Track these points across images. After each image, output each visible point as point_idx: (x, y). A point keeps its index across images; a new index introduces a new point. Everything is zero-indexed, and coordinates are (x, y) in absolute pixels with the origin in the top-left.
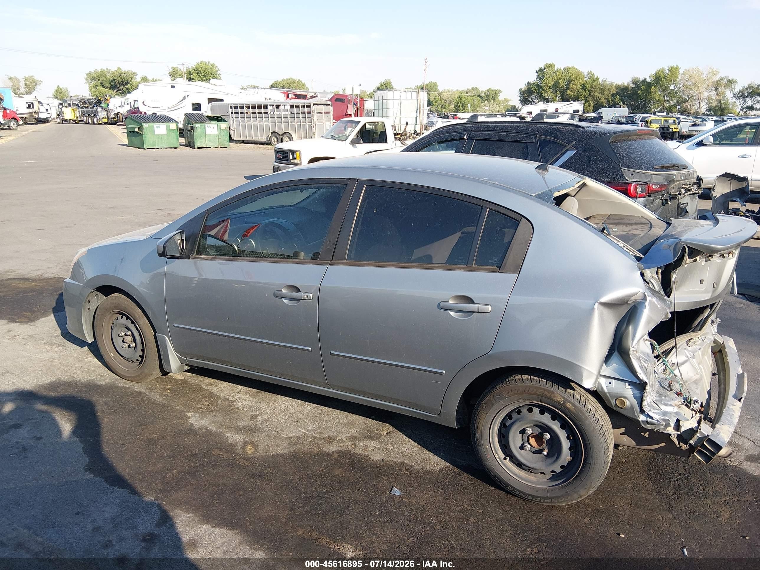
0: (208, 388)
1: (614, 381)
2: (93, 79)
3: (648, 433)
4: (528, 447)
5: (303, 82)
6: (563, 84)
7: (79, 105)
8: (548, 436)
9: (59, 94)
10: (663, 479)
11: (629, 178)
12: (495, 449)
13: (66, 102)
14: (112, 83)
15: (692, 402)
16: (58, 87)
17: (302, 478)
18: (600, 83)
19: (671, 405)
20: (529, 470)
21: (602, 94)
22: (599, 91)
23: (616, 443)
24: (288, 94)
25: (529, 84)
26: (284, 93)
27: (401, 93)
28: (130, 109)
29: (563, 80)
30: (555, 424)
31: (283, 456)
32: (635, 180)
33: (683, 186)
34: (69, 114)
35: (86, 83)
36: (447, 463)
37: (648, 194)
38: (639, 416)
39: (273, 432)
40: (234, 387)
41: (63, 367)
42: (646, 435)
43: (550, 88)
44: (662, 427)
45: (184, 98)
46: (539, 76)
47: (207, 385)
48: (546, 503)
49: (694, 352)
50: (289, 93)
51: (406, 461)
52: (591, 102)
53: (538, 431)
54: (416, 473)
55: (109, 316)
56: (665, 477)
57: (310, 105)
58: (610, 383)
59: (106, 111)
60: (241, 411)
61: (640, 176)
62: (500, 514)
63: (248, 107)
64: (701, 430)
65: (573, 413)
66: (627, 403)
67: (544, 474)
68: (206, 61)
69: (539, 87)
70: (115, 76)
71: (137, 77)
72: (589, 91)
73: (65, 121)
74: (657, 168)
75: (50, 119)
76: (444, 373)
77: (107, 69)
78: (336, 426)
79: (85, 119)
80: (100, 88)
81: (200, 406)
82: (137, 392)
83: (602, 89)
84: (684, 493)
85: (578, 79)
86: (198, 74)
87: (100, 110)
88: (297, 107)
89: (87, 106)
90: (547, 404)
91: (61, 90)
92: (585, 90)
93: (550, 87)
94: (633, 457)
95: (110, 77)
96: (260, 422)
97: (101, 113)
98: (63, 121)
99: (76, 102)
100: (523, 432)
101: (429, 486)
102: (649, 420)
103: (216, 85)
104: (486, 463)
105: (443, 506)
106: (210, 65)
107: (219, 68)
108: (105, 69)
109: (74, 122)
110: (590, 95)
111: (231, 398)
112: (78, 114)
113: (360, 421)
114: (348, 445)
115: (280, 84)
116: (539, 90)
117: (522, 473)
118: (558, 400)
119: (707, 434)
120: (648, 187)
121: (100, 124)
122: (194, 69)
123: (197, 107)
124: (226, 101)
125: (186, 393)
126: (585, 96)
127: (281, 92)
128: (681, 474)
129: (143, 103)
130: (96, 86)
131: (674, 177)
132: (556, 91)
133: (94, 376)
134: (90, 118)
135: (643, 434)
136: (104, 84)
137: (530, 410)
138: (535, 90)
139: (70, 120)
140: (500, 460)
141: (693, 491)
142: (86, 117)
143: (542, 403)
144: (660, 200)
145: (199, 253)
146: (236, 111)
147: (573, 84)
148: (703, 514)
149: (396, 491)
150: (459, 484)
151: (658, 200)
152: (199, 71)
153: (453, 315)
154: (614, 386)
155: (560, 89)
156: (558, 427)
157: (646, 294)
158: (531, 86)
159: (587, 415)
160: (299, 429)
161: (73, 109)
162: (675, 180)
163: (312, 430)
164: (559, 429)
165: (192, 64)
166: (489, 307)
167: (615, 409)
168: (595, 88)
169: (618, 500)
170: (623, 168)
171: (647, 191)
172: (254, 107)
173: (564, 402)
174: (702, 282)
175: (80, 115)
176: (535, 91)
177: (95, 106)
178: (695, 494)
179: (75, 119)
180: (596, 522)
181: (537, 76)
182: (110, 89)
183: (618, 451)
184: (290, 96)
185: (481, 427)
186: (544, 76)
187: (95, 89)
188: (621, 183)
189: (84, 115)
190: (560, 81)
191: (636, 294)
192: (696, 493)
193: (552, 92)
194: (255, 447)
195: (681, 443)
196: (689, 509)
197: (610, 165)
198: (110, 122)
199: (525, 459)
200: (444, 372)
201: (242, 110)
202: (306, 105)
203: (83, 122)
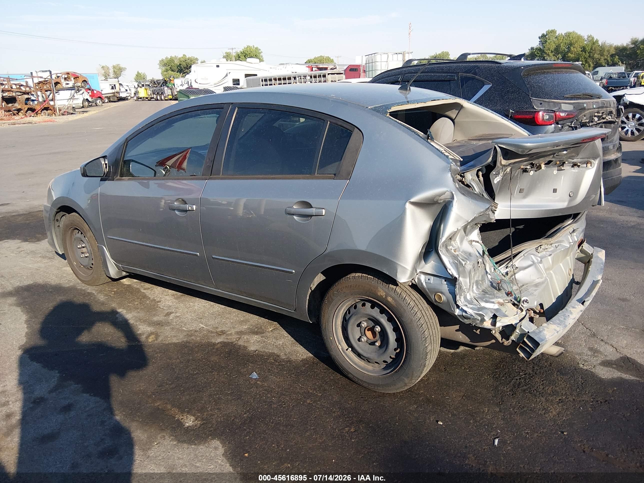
0: (145, 291)
1: (432, 277)
2: (165, 65)
3: (479, 330)
4: (364, 339)
5: (331, 58)
6: (564, 48)
7: (150, 85)
8: (378, 329)
9: (140, 78)
10: (506, 377)
11: (538, 107)
12: (338, 340)
13: (140, 83)
14: (179, 68)
15: (521, 301)
16: (138, 72)
17: (182, 362)
18: (599, 45)
19: (493, 303)
20: (368, 360)
21: (602, 55)
22: (598, 53)
23: (443, 337)
24: (312, 68)
25: (532, 48)
26: (308, 67)
27: (388, 55)
28: (188, 87)
29: (564, 44)
30: (382, 318)
31: (175, 344)
32: (544, 109)
33: (596, 114)
34: (143, 93)
35: (159, 68)
36: (311, 354)
37: (556, 121)
38: (454, 310)
39: (178, 326)
40: (165, 291)
41: (43, 274)
42: (478, 332)
43: (552, 52)
44: (478, 322)
45: (227, 75)
46: (541, 41)
47: (145, 289)
48: (379, 390)
49: (542, 258)
50: (313, 66)
51: (276, 351)
52: (590, 63)
53: (372, 324)
54: (280, 361)
55: (70, 232)
56: (509, 376)
57: (325, 75)
58: (429, 279)
59: (171, 89)
60: (160, 309)
61: (549, 105)
62: (336, 398)
63: (275, 79)
64: (522, 327)
65: (394, 307)
66: (444, 298)
67: (379, 364)
68: (251, 45)
69: (541, 51)
70: (181, 61)
71: (198, 62)
72: (588, 53)
73: (140, 99)
74: (567, 98)
75: (129, 98)
76: (293, 273)
77: (175, 56)
78: (232, 323)
79: (155, 96)
80: (170, 72)
81: (131, 305)
82: (88, 293)
83: (601, 50)
84: (521, 390)
85: (578, 42)
86: (245, 56)
87: (166, 88)
88: (315, 77)
89: (156, 86)
90: (374, 299)
91: (140, 74)
92: (585, 52)
93: (552, 50)
94: (486, 356)
95: (177, 62)
96: (171, 318)
97: (167, 91)
98: (139, 98)
99: (148, 83)
100: (359, 325)
101: (285, 373)
102: (464, 314)
103: (252, 63)
104: (331, 353)
105: (289, 389)
106: (254, 48)
107: (262, 50)
108: (174, 56)
109: (147, 100)
110: (589, 56)
111: (159, 299)
112: (149, 92)
113: (255, 319)
114: (233, 338)
115: (312, 61)
116: (541, 54)
117: (362, 363)
118: (381, 294)
119: (527, 331)
120: (556, 115)
121: (166, 100)
122: (242, 53)
123: (236, 82)
124: (259, 76)
125: (126, 294)
126: (585, 58)
127: (307, 67)
128: (526, 373)
129: (195, 81)
130: (167, 71)
131: (585, 105)
132: (558, 54)
133: (62, 281)
134: (158, 96)
135: (475, 331)
136: (173, 68)
137: (364, 305)
138: (538, 53)
139: (144, 97)
140: (343, 351)
141: (532, 389)
142: (156, 95)
143: (370, 298)
144: (570, 127)
145: (122, 175)
146: (266, 83)
147: (574, 47)
148: (531, 410)
149: (255, 375)
150: (312, 372)
151: (567, 127)
152: (246, 54)
153: (297, 220)
154: (432, 282)
155: (561, 53)
156: (385, 320)
157: (454, 193)
158: (534, 51)
159: (406, 308)
160: (200, 324)
161: (146, 89)
162: (586, 108)
163: (210, 325)
164: (386, 322)
165: (240, 49)
166: (324, 211)
167: (435, 303)
168: (595, 50)
169: (452, 392)
170: (532, 98)
171: (555, 119)
172: (280, 79)
173: (386, 297)
174: (555, 191)
175: (151, 94)
176: (538, 55)
177: (163, 85)
178: (532, 391)
179: (147, 97)
180: (421, 410)
181: (540, 41)
182: (177, 72)
183: (474, 350)
184: (314, 69)
185: (325, 321)
186: (546, 41)
187: (166, 73)
188: (528, 112)
189: (154, 93)
190: (562, 45)
191: (444, 193)
192: (534, 391)
193: (554, 55)
194: (157, 336)
195: (503, 339)
196: (520, 405)
197: (520, 96)
198: (174, 98)
199: (362, 350)
200: (294, 271)
201: (271, 83)
202: (322, 75)
203: (153, 99)
